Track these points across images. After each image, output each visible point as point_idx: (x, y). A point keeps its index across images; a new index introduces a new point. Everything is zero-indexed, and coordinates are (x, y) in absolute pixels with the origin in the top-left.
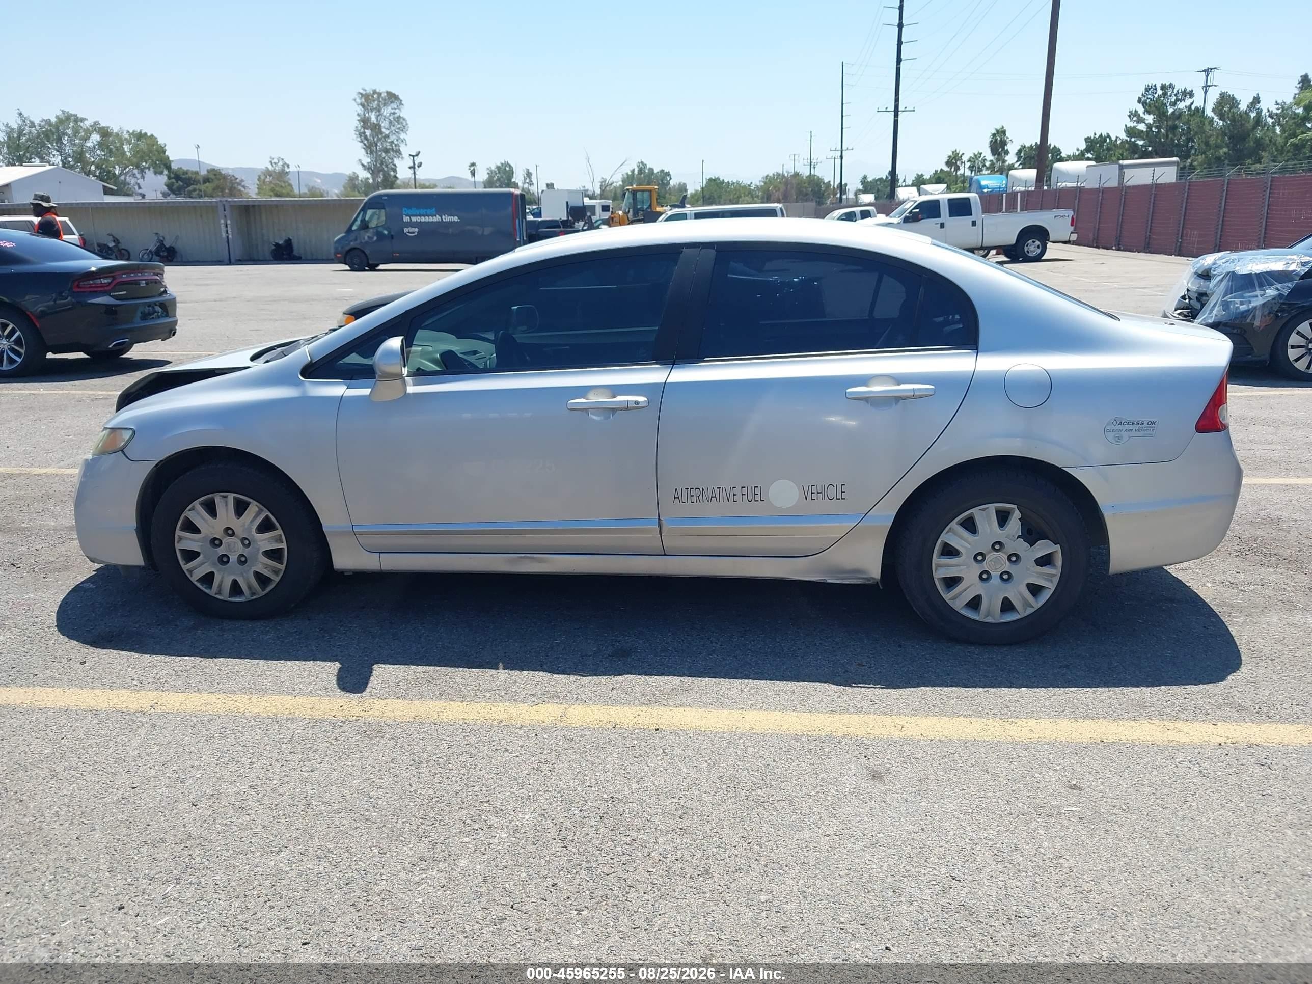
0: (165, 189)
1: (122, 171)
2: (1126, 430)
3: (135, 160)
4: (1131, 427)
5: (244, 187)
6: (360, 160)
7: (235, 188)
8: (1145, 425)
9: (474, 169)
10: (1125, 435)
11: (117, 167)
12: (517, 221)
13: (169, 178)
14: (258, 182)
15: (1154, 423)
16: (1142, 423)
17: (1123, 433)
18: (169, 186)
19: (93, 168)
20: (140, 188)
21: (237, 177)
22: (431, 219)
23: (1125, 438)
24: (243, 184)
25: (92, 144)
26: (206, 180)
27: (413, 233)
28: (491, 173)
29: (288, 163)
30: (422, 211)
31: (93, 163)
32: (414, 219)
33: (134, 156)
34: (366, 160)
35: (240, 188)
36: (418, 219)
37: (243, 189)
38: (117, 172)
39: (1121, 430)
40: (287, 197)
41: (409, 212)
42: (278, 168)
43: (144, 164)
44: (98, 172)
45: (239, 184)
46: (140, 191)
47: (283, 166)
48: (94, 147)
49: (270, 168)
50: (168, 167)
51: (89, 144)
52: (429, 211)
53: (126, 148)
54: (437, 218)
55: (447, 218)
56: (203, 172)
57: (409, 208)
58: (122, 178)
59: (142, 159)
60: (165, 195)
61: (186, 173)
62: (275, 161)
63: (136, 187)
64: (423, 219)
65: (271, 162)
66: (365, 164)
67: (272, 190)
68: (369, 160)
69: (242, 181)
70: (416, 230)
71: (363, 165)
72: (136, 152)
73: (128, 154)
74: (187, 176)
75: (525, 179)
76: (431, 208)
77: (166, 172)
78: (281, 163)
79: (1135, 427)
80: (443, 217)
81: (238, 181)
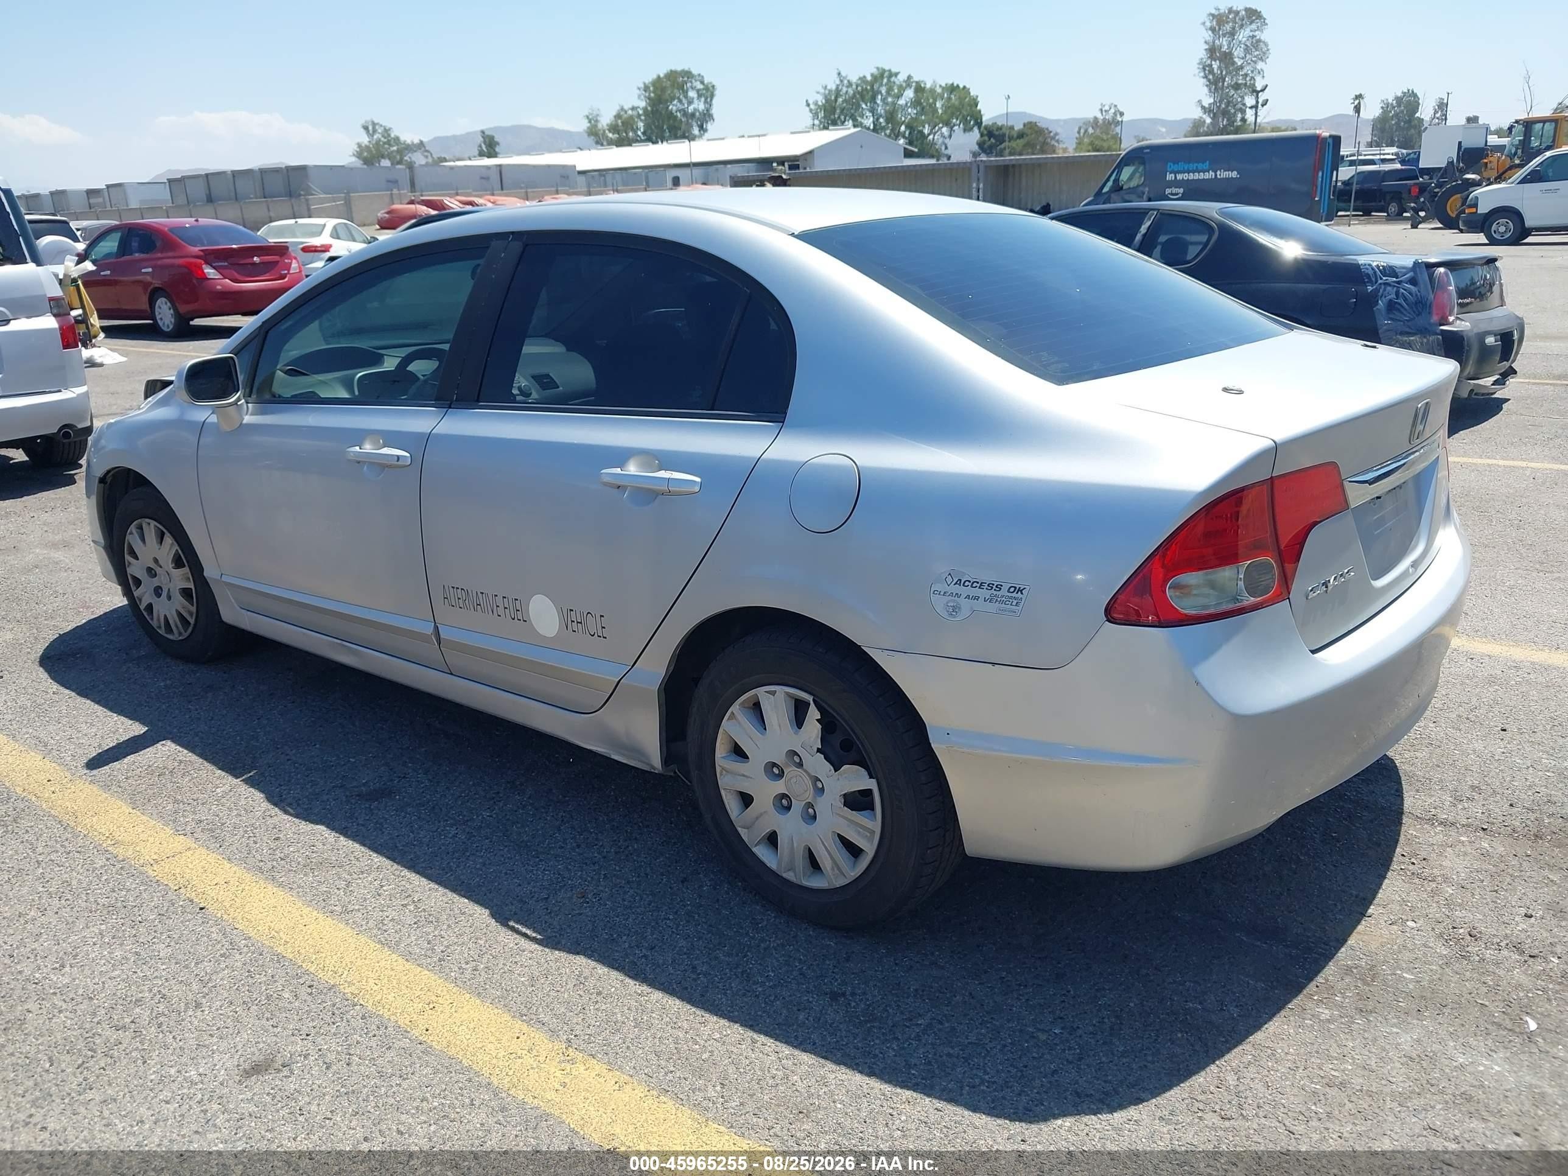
0: (976, 148)
1: (932, 130)
2: (968, 597)
3: (945, 117)
4: (977, 592)
5: (1058, 141)
6: (1200, 101)
7: (1047, 144)
8: (1004, 591)
9: (1359, 103)
10: (965, 605)
11: (927, 126)
12: (1320, 174)
13: (982, 135)
14: (1077, 135)
15: (1021, 591)
16: (999, 587)
17: (962, 601)
18: (981, 145)
19: (903, 128)
20: (946, 148)
21: (1050, 129)
22: (1202, 176)
23: (965, 612)
24: (1057, 138)
25: (904, 102)
26: (1021, 135)
27: (1177, 194)
28: (1386, 107)
29: (1121, 110)
30: (1193, 166)
31: (903, 123)
32: (1180, 177)
33: (945, 112)
34: (1208, 101)
35: (1053, 142)
36: (1185, 176)
37: (1056, 144)
38: (926, 131)
39: (958, 595)
40: (1107, 151)
41: (1175, 168)
42: (1109, 117)
43: (954, 120)
44: (907, 133)
45: (1053, 138)
46: (946, 152)
47: (1115, 114)
48: (907, 104)
49: (1099, 116)
50: (979, 123)
51: (902, 102)
52: (1200, 166)
53: (939, 105)
54: (1210, 175)
55: (1222, 174)
56: (1019, 126)
57: (1176, 162)
58: (931, 137)
59: (952, 115)
60: (975, 155)
61: (1000, 128)
62: (1107, 108)
63: (943, 148)
64: (1191, 176)
65: (1101, 110)
66: (1207, 106)
67: (1091, 144)
68: (1212, 100)
69: (1057, 134)
70: (1181, 190)
71: (1203, 107)
72: (947, 108)
73: (940, 111)
74: (1001, 132)
75: (1436, 112)
76: (1203, 162)
77: (976, 129)
78: (1113, 111)
79: (984, 593)
80: (1218, 173)
81: (1052, 134)
